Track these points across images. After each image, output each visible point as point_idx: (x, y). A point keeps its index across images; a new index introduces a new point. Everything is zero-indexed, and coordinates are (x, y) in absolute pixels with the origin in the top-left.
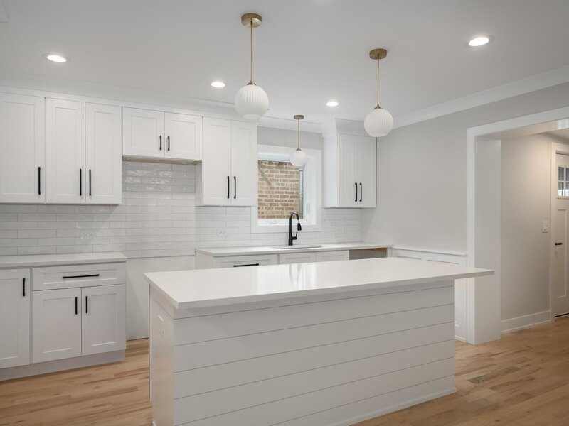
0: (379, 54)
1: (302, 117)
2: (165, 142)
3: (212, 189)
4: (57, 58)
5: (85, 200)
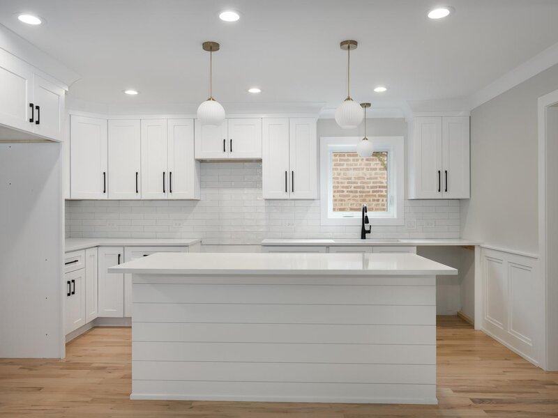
1: (369, 105)
2: (228, 145)
4: (131, 92)
5: (168, 196)
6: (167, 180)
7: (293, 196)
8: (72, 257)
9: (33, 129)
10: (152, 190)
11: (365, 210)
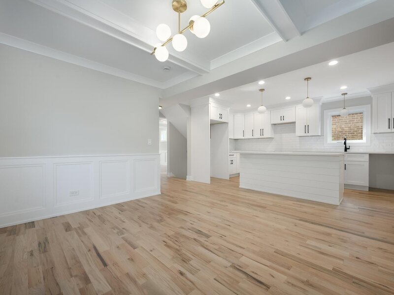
0: (308, 79)
1: (346, 94)
2: (282, 118)
3: (300, 131)
4: (249, 106)
5: (262, 137)
6: (262, 131)
7: (308, 134)
8: (231, 154)
9: (221, 120)
10: (257, 135)
11: (345, 139)
